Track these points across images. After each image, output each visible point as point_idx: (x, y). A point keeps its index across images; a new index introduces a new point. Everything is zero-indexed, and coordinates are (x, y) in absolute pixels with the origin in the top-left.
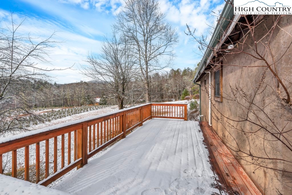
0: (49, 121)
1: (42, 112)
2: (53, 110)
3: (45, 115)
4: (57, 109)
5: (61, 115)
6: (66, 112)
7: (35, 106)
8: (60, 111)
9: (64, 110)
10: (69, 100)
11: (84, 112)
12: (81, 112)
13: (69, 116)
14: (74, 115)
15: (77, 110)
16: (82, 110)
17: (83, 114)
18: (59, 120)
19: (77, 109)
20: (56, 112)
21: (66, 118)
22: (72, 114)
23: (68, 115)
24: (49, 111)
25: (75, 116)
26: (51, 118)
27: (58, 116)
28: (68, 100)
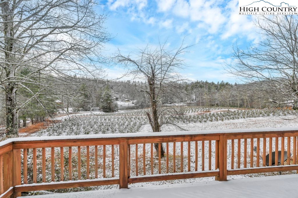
0: (222, 120)
1: (219, 111)
2: (229, 110)
3: (221, 114)
4: (233, 110)
5: (235, 116)
6: (242, 114)
7: (217, 105)
8: (235, 112)
9: (240, 111)
10: (247, 101)
11: (263, 117)
12: (259, 116)
13: (243, 119)
14: (249, 118)
15: (255, 113)
16: (261, 114)
17: (261, 118)
18: (231, 121)
19: (255, 111)
20: (231, 112)
21: (239, 120)
22: (247, 117)
23: (241, 118)
24: (226, 111)
25: (250, 120)
26: (224, 118)
27: (232, 116)
28: (245, 100)
